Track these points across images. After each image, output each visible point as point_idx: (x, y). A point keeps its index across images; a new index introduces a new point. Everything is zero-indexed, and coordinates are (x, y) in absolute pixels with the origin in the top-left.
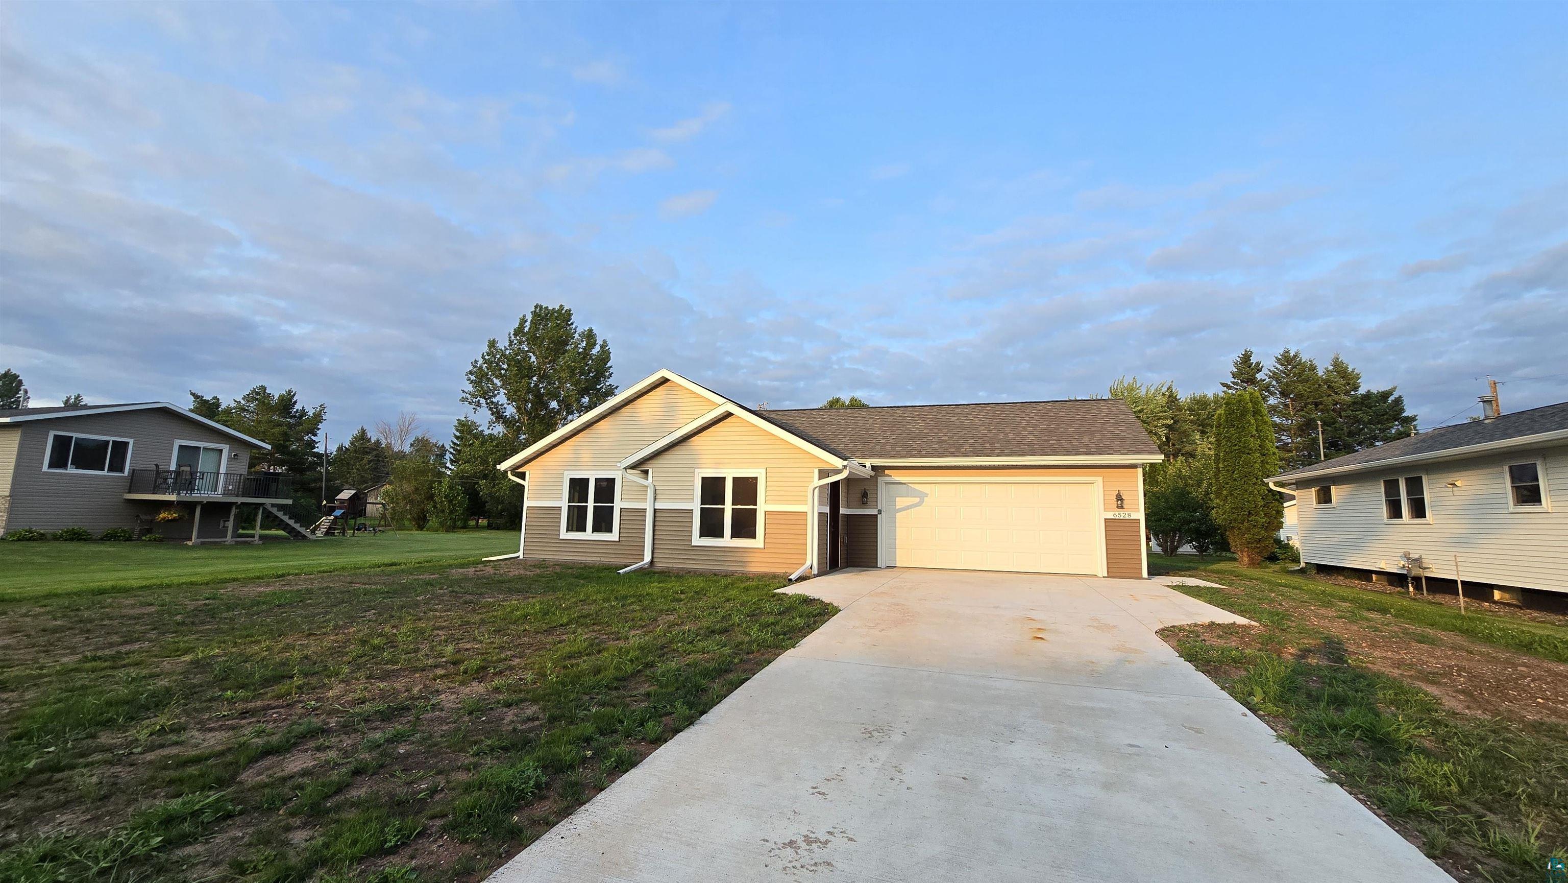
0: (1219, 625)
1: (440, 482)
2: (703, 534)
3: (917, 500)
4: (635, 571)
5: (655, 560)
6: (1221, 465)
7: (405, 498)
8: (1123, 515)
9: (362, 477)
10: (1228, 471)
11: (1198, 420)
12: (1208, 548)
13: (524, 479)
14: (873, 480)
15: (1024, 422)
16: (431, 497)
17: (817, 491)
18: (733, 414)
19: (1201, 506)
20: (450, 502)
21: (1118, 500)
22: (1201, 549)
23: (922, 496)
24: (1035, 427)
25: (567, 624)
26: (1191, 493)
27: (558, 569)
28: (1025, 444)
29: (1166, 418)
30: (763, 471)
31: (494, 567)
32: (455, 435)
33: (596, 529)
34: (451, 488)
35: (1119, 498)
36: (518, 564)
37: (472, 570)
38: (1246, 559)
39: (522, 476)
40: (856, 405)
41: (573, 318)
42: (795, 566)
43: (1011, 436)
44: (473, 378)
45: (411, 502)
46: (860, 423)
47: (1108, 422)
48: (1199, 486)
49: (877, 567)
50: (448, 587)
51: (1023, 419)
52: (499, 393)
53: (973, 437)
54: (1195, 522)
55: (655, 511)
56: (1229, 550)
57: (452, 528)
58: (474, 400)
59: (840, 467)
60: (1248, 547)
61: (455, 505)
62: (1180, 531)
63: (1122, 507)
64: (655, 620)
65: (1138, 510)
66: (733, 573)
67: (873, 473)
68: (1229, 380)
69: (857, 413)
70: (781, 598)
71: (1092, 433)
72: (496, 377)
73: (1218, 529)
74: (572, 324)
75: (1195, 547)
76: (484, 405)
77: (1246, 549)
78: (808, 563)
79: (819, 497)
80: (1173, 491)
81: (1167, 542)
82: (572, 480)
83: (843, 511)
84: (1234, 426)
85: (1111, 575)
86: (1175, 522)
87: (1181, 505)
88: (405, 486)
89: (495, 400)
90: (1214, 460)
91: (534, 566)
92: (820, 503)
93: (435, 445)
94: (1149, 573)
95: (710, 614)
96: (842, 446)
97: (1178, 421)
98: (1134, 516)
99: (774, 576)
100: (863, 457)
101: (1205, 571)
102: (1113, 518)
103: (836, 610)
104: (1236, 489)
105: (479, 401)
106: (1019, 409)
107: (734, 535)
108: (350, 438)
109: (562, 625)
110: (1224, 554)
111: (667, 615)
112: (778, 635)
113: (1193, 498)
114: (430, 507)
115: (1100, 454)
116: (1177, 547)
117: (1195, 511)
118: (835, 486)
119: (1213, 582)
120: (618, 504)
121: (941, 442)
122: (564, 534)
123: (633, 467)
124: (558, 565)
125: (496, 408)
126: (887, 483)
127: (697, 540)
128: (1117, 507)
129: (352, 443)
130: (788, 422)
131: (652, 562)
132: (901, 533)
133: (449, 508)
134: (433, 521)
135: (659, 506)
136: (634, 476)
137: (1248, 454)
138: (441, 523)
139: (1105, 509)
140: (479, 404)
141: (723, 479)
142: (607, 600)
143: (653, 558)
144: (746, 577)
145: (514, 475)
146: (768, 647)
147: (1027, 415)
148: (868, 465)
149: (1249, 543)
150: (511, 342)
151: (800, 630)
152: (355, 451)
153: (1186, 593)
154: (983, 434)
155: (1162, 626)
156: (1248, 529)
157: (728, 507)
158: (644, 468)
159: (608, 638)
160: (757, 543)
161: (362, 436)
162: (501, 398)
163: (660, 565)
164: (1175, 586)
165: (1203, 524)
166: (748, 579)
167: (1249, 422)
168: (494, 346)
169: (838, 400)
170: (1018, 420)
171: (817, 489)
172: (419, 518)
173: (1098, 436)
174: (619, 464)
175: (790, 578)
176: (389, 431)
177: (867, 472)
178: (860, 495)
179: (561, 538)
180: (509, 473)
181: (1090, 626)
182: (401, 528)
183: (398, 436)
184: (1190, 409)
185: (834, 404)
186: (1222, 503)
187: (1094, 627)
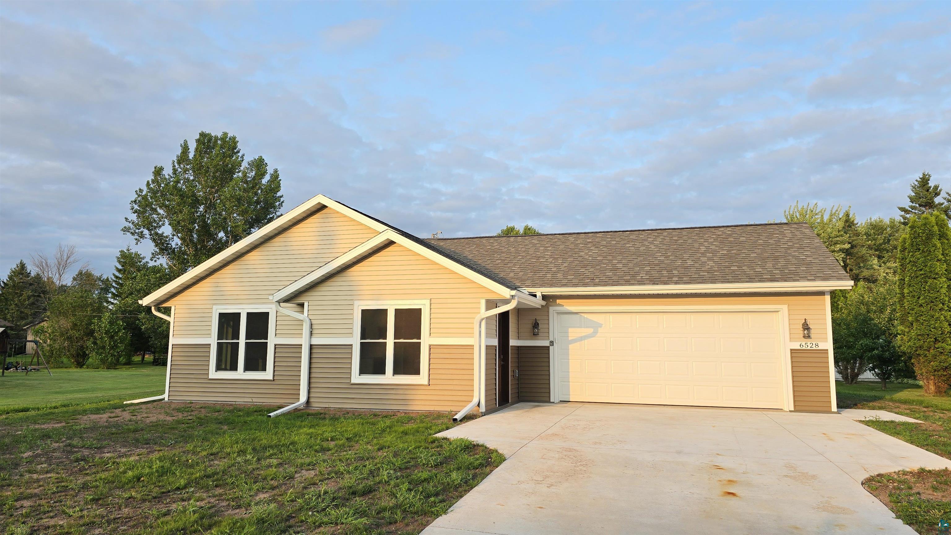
0: (930, 472)
1: (100, 318)
2: (363, 371)
3: (591, 330)
4: (289, 413)
5: (312, 400)
6: (906, 291)
7: (62, 335)
8: (810, 346)
9: (21, 312)
10: (914, 296)
11: (875, 245)
12: (890, 375)
13: (169, 315)
14: (545, 309)
15: (703, 249)
16: (91, 333)
17: (483, 323)
18: (395, 243)
19: (884, 333)
20: (112, 337)
21: (804, 329)
22: (884, 376)
23: (596, 326)
24: (714, 252)
25: (185, 487)
26: (873, 320)
27: (203, 412)
28: (704, 271)
29: (843, 243)
30: (427, 302)
31: (133, 413)
32: (117, 268)
33: (248, 367)
34: (111, 323)
35: (806, 327)
36: (161, 407)
37: (105, 416)
38: (932, 387)
39: (167, 311)
40: (529, 233)
41: (239, 146)
42: (461, 404)
43: (690, 262)
44: (136, 207)
45: (69, 338)
46: (531, 251)
47: (791, 247)
48: (882, 312)
49: (549, 402)
50: (68, 438)
51: (701, 244)
52: (163, 225)
53: (649, 265)
54: (877, 349)
55: (311, 347)
56: (915, 378)
57: (114, 365)
58: (137, 231)
59: (508, 297)
60: (934, 375)
61: (116, 341)
62: (861, 358)
63: (809, 337)
64: (292, 478)
65: (825, 340)
66: (395, 413)
67: (544, 303)
68: (907, 204)
69: (527, 240)
70: (440, 443)
71: (776, 258)
72: (161, 207)
73: (901, 356)
74: (238, 152)
75: (878, 375)
76: (148, 236)
77: (932, 377)
78: (475, 401)
79: (487, 328)
80: (856, 318)
81: (846, 369)
82: (221, 315)
83: (513, 342)
84: (919, 249)
85: (798, 409)
86: (858, 349)
87: (863, 331)
88: (62, 322)
89: (160, 232)
90: (899, 286)
91: (178, 410)
92: (488, 335)
93: (100, 279)
94: (839, 406)
95: (356, 469)
96: (512, 275)
97: (856, 246)
98: (822, 346)
99: (439, 415)
100: (533, 286)
101: (892, 400)
102: (800, 348)
103: (502, 459)
104: (922, 315)
105: (142, 232)
106: (697, 234)
107: (397, 371)
108: (8, 272)
109: (178, 489)
110: (905, 380)
111: (307, 470)
112: (428, 496)
113: (875, 325)
114: (89, 344)
115: (786, 281)
116: (857, 375)
117: (878, 338)
118: (504, 317)
119: (907, 415)
120: (272, 341)
121: (615, 269)
122: (213, 374)
123: (288, 299)
124: (205, 408)
125: (161, 240)
126: (559, 313)
127: (357, 378)
128: (804, 337)
129: (11, 278)
130: (457, 251)
131: (308, 402)
132: (574, 365)
133: (110, 344)
134: (93, 358)
135: (315, 341)
136: (289, 310)
137: (934, 278)
138: (102, 360)
139: (791, 339)
140: (142, 236)
141: (384, 312)
142: (242, 452)
143: (309, 398)
144: (409, 417)
145: (159, 310)
146: (415, 513)
147: (706, 241)
148: (539, 294)
149: (935, 371)
150: (175, 170)
151: (456, 488)
152: (14, 286)
153: (883, 430)
154: (660, 261)
155: (866, 476)
156: (935, 356)
157: (390, 341)
158: (300, 301)
159: (229, 505)
160: (422, 379)
161: (22, 269)
162: (166, 230)
163: (317, 405)
164: (869, 421)
165: (886, 351)
166: (410, 420)
167: (935, 246)
168: (160, 174)
169: (512, 229)
170: (696, 245)
171: (484, 321)
172: (78, 355)
173: (782, 262)
174: (271, 297)
175: (455, 417)
176: (47, 265)
177: (538, 302)
178: (530, 326)
179: (210, 377)
180: (153, 308)
181: (786, 476)
182: (60, 365)
183: (55, 270)
184: (867, 234)
185: (509, 233)
186: (907, 330)
187: (790, 477)
